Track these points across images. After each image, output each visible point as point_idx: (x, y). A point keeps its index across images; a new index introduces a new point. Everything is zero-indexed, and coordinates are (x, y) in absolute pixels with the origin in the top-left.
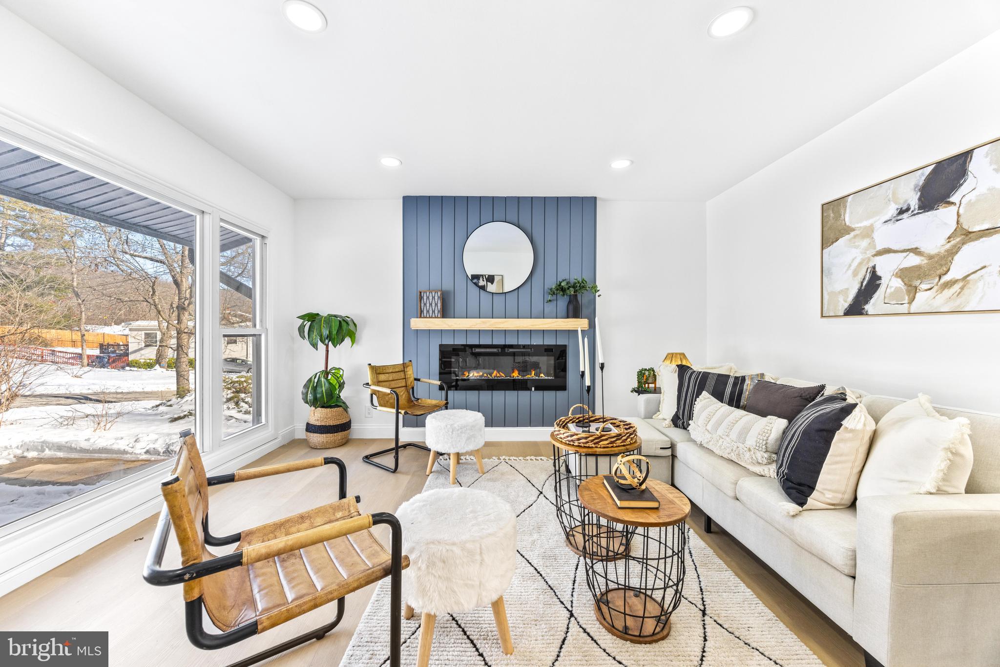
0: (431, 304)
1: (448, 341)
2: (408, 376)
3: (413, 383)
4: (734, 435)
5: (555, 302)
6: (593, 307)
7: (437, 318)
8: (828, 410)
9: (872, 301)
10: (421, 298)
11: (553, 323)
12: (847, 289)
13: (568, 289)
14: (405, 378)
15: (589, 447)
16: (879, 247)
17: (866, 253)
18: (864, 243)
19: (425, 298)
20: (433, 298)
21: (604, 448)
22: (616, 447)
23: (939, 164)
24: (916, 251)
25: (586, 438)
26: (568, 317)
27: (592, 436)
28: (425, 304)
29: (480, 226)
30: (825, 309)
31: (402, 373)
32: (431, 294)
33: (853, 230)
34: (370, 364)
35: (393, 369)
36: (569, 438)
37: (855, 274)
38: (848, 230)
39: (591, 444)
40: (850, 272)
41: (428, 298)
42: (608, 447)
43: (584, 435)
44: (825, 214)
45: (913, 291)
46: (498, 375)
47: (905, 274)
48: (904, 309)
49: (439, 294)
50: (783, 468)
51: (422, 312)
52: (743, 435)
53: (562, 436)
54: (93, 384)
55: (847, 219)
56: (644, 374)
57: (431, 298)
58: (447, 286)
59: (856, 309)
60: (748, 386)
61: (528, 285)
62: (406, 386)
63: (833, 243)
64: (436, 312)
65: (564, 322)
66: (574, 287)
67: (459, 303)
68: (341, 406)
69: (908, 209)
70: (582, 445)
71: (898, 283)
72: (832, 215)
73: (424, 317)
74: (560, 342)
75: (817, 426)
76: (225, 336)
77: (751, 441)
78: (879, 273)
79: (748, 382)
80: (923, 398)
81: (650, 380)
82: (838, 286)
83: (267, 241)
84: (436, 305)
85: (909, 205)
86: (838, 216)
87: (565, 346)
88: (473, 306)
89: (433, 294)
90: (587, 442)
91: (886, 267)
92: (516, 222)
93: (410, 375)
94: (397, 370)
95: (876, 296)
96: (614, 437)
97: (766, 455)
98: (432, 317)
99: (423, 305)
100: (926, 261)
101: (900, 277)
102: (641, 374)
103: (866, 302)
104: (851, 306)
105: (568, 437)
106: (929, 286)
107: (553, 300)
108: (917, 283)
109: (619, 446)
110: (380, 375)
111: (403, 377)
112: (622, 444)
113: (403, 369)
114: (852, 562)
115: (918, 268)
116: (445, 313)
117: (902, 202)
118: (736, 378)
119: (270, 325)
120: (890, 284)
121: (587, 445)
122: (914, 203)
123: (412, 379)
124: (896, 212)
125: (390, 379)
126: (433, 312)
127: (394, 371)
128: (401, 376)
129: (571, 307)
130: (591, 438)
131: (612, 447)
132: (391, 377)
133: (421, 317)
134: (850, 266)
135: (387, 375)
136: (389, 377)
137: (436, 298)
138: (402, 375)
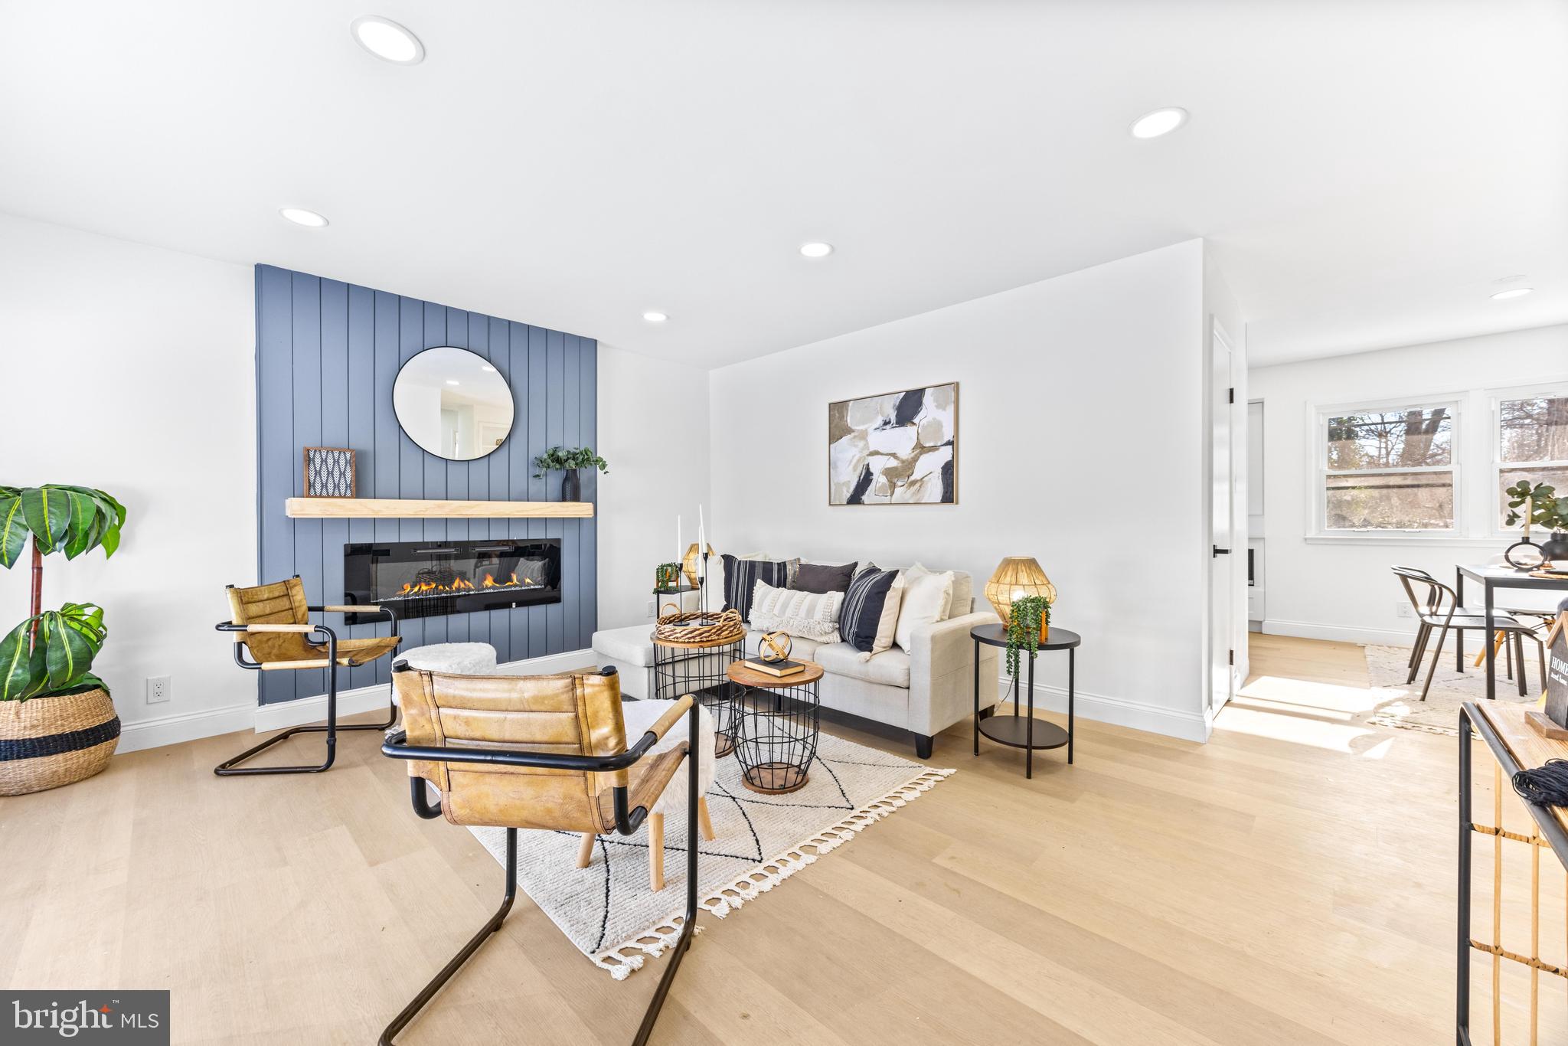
0: (330, 473)
1: (362, 537)
2: (297, 604)
3: (306, 617)
4: (802, 613)
5: (546, 478)
6: (594, 487)
7: (345, 497)
8: (878, 578)
9: (867, 492)
10: (309, 461)
11: (548, 508)
12: (849, 481)
13: (566, 460)
14: (292, 609)
15: (711, 640)
16: (872, 449)
17: (862, 452)
18: (861, 444)
19: (318, 461)
20: (336, 462)
21: (726, 638)
23: (907, 392)
24: (894, 455)
25: (708, 631)
26: (564, 499)
27: (714, 628)
28: (318, 473)
29: (424, 351)
30: (832, 498)
31: (284, 599)
32: (330, 455)
33: (853, 431)
34: (231, 586)
35: (269, 592)
36: (689, 636)
37: (855, 470)
38: (849, 431)
39: (714, 637)
40: (851, 467)
41: (324, 461)
43: (706, 628)
44: (832, 413)
45: (893, 486)
47: (889, 473)
48: (887, 500)
49: (348, 456)
50: (853, 629)
51: (311, 485)
52: (810, 612)
53: (679, 635)
55: (848, 421)
56: (666, 570)
57: (330, 461)
58: (361, 440)
59: (855, 499)
60: (790, 570)
61: (505, 450)
63: (838, 439)
64: (343, 487)
65: (563, 507)
66: (574, 457)
67: (384, 473)
68: (98, 687)
69: (889, 422)
70: (705, 639)
71: (883, 479)
72: (837, 415)
73: (316, 496)
74: (552, 534)
75: (876, 591)
77: (818, 615)
78: (872, 470)
79: (789, 567)
80: (919, 565)
81: (673, 578)
82: (843, 478)
84: (342, 474)
85: (890, 419)
86: (842, 417)
87: (558, 541)
88: (412, 480)
89: (336, 455)
90: (711, 635)
91: (878, 465)
92: (485, 352)
93: (300, 601)
94: (276, 594)
95: (869, 489)
97: (831, 625)
98: (333, 496)
99: (312, 473)
100: (900, 465)
101: (885, 475)
102: (662, 571)
103: (863, 494)
104: (852, 496)
105: (686, 634)
106: (902, 484)
107: (542, 475)
108: (895, 480)
110: (250, 605)
111: (288, 606)
113: (286, 592)
114: (907, 678)
115: (895, 469)
116: (359, 490)
117: (886, 415)
118: (779, 564)
120: (879, 480)
121: (710, 639)
122: (893, 419)
123: (304, 608)
124: (882, 423)
125: (267, 612)
126: (337, 486)
127: (271, 596)
128: (285, 606)
129: (568, 487)
130: (713, 631)
132: (269, 609)
133: (309, 496)
134: (851, 461)
135: (260, 604)
136: (264, 607)
137: (342, 462)
138: (284, 603)
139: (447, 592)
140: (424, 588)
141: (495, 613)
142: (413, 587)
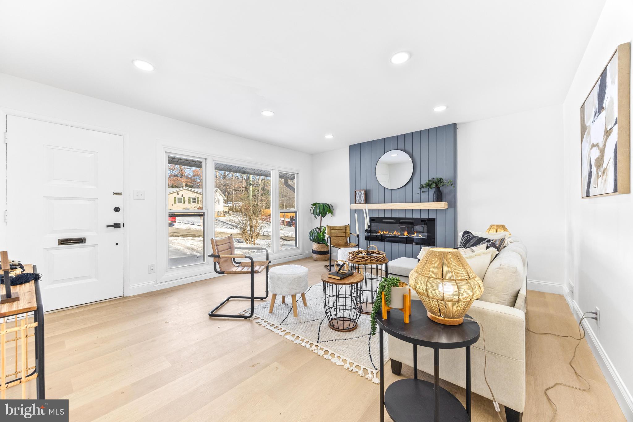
0: (360, 197)
1: (376, 215)
2: (347, 232)
3: (349, 235)
5: (428, 192)
6: (453, 194)
7: (363, 203)
9: (591, 185)
10: (356, 194)
11: (422, 205)
12: (586, 175)
14: (345, 233)
17: (589, 147)
18: (589, 139)
19: (358, 194)
20: (361, 194)
22: (362, 262)
24: (598, 146)
26: (434, 202)
28: (358, 197)
29: (385, 153)
30: (583, 192)
31: (344, 230)
33: (587, 128)
34: (327, 225)
37: (588, 164)
42: (358, 261)
45: (598, 177)
46: (397, 234)
47: (597, 163)
49: (364, 192)
51: (356, 201)
54: (286, 233)
55: (585, 120)
58: (369, 187)
59: (588, 192)
61: (411, 183)
62: (346, 236)
63: (583, 138)
64: (363, 200)
65: (429, 204)
67: (374, 196)
68: (324, 244)
69: (596, 113)
71: (595, 171)
73: (357, 204)
74: (431, 216)
76: (281, 212)
78: (592, 163)
83: (299, 175)
84: (362, 197)
85: (596, 109)
86: (584, 117)
87: (434, 219)
88: (381, 198)
89: (361, 192)
92: (404, 149)
94: (341, 228)
95: (591, 181)
96: (361, 257)
98: (361, 203)
99: (356, 198)
100: (600, 154)
101: (595, 166)
104: (587, 189)
106: (600, 174)
107: (426, 191)
108: (598, 171)
109: (363, 262)
110: (332, 230)
112: (365, 261)
113: (345, 228)
115: (599, 159)
116: (367, 201)
117: (595, 106)
119: (300, 208)
123: (349, 233)
124: (594, 115)
125: (337, 232)
126: (361, 201)
127: (340, 229)
131: (360, 262)
134: (587, 156)
135: (336, 230)
138: (344, 231)
139: (392, 235)
140: (385, 233)
141: (407, 245)
142: (382, 232)
